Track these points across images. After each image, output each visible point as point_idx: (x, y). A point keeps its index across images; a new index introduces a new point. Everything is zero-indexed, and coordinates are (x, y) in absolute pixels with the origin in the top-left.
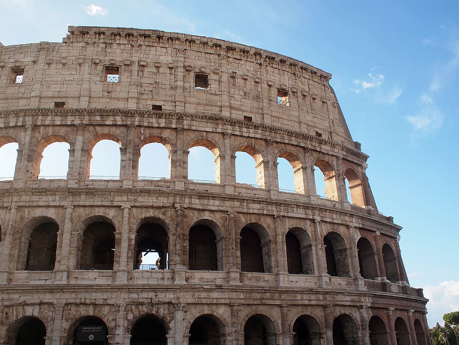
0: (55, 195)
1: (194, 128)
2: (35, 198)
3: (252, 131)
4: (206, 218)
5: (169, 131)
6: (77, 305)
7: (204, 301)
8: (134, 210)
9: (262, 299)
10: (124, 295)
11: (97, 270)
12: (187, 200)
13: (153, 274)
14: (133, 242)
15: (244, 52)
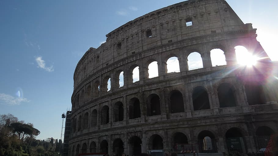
1: (146, 56)
2: (102, 100)
3: (171, 47)
4: (152, 93)
5: (137, 61)
6: (115, 135)
7: (152, 129)
8: (128, 97)
9: (178, 125)
10: (126, 130)
12: (144, 88)
14: (128, 109)
15: (166, 11)
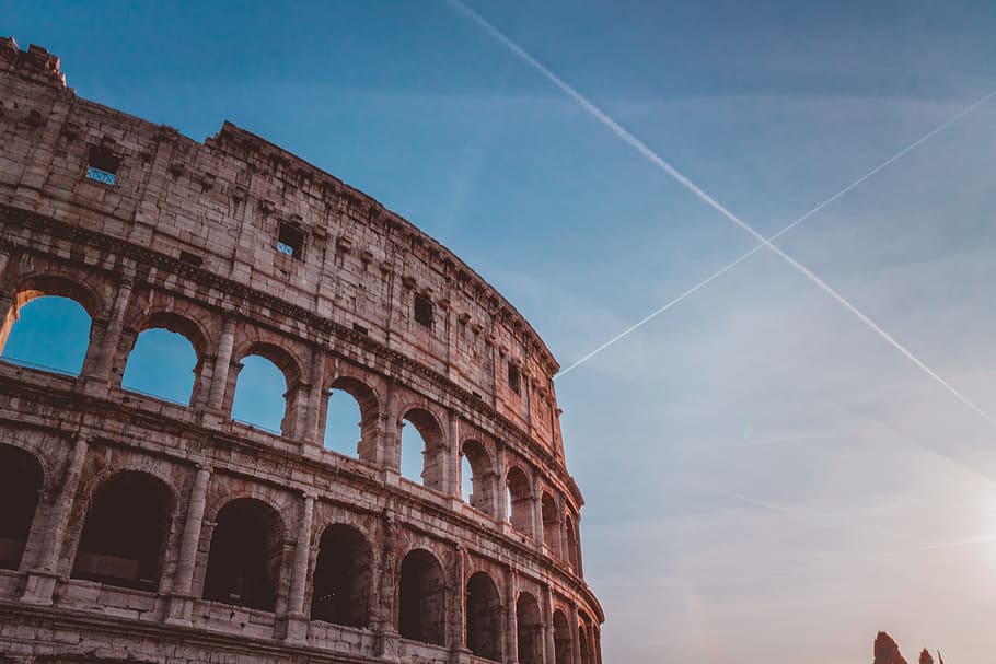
0: (180, 436)
1: (414, 386)
2: (137, 430)
3: (484, 418)
4: (425, 547)
5: (378, 378)
8: (319, 505)
11: (249, 610)
12: (405, 509)
13: (344, 635)
14: (314, 566)
15: (479, 289)
